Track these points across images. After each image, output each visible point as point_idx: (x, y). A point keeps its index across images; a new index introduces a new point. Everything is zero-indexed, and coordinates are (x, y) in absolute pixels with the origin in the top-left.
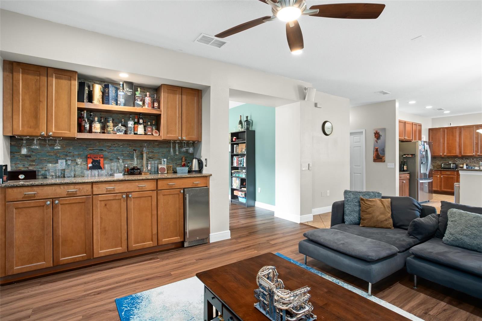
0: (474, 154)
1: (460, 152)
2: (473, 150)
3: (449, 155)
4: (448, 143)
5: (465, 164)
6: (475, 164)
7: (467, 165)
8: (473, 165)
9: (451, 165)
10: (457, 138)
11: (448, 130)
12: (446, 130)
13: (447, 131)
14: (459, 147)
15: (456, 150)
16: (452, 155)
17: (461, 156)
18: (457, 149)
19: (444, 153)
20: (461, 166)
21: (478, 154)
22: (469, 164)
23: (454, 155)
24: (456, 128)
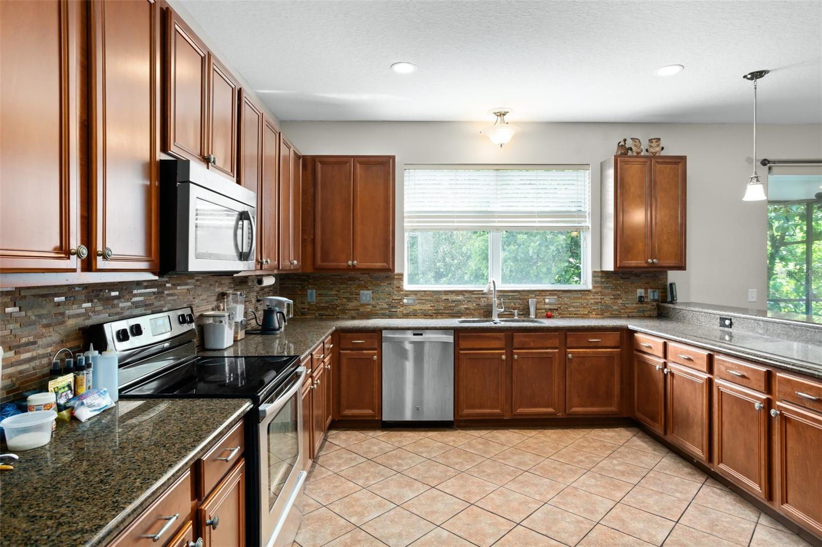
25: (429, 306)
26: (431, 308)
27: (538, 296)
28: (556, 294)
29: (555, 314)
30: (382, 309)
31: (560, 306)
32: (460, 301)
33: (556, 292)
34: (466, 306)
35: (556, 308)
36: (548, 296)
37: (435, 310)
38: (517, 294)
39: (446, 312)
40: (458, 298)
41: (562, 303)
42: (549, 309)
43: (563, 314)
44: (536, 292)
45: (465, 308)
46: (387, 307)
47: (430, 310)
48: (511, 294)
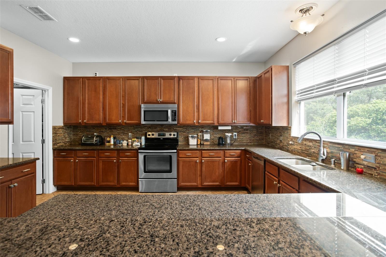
0: (120, 121)
1: (105, 118)
2: (119, 115)
3: (91, 122)
4: (89, 104)
5: (112, 136)
6: (123, 136)
7: (114, 138)
8: (121, 137)
9: (93, 140)
10: (101, 96)
11: (90, 81)
12: (87, 81)
13: (88, 84)
14: (103, 111)
15: (99, 115)
16: (94, 122)
17: (105, 125)
18: (101, 112)
19: (84, 119)
20: (108, 139)
21: (125, 121)
22: (117, 136)
23: (97, 122)
24: (99, 80)
25: (299, 147)
26: (300, 148)
27: (357, 151)
28: (374, 152)
29: (374, 172)
30: (285, 146)
31: (378, 165)
32: (311, 146)
33: (374, 150)
34: (313, 150)
35: (375, 167)
36: (366, 152)
37: (301, 150)
38: (341, 146)
39: (306, 152)
40: (310, 144)
41: (381, 163)
42: (368, 166)
43: (382, 175)
44: (356, 147)
45: (313, 152)
46: (286, 144)
47: (300, 149)
48: (337, 146)
